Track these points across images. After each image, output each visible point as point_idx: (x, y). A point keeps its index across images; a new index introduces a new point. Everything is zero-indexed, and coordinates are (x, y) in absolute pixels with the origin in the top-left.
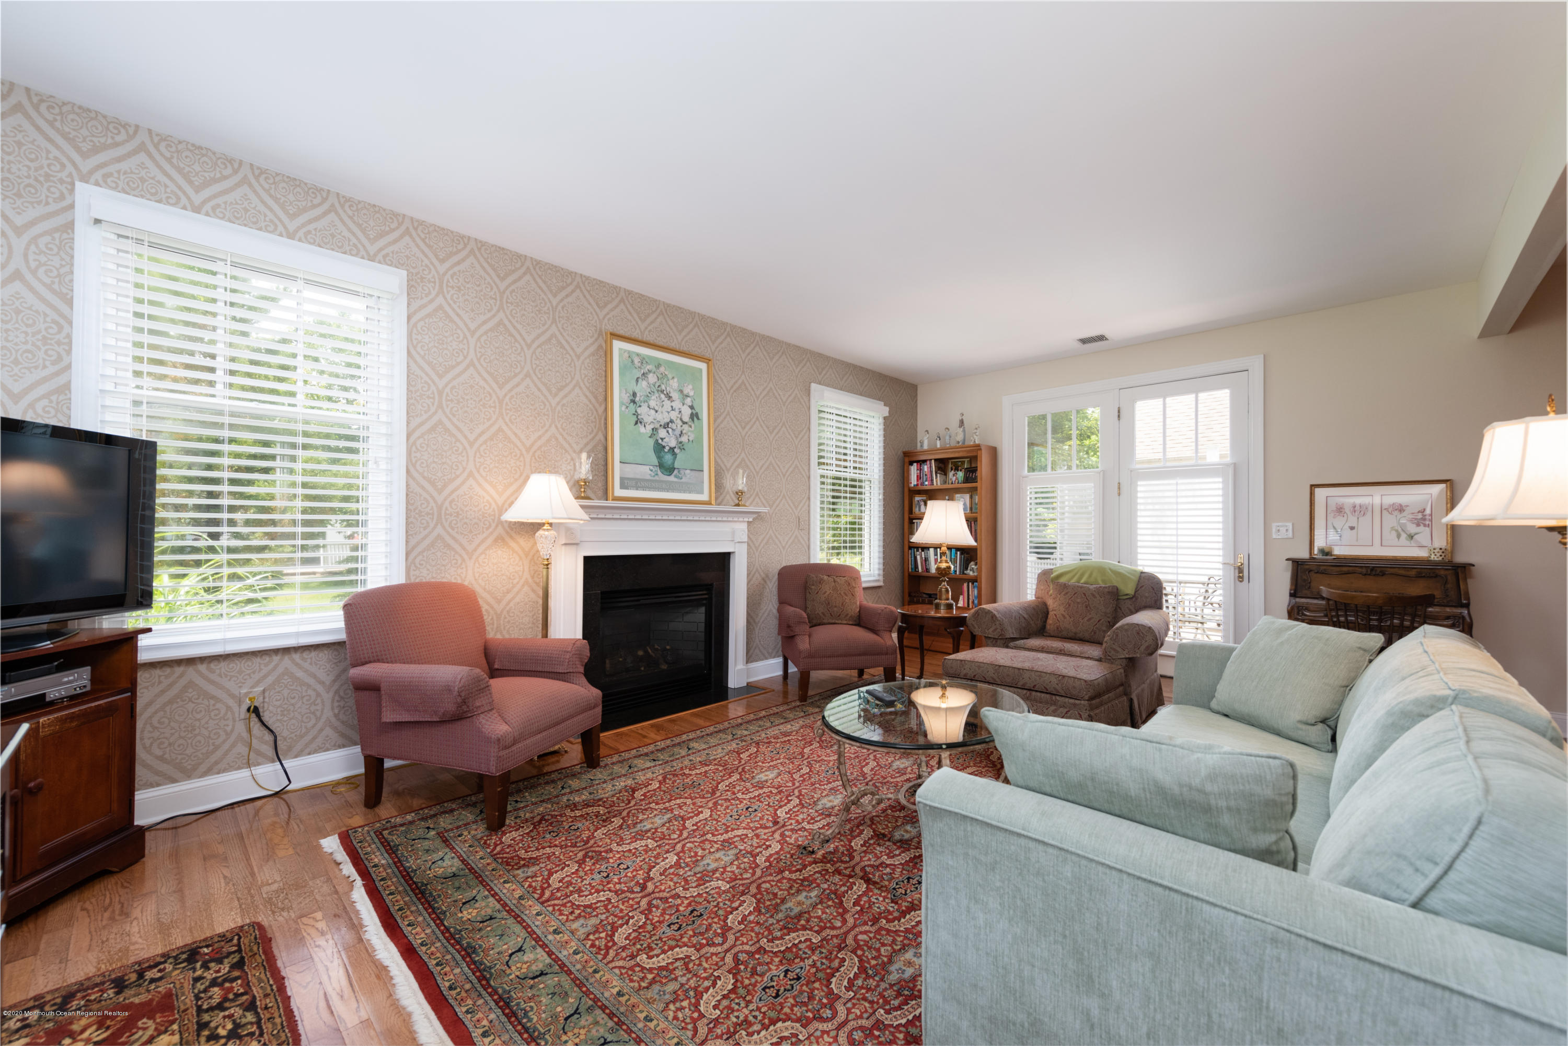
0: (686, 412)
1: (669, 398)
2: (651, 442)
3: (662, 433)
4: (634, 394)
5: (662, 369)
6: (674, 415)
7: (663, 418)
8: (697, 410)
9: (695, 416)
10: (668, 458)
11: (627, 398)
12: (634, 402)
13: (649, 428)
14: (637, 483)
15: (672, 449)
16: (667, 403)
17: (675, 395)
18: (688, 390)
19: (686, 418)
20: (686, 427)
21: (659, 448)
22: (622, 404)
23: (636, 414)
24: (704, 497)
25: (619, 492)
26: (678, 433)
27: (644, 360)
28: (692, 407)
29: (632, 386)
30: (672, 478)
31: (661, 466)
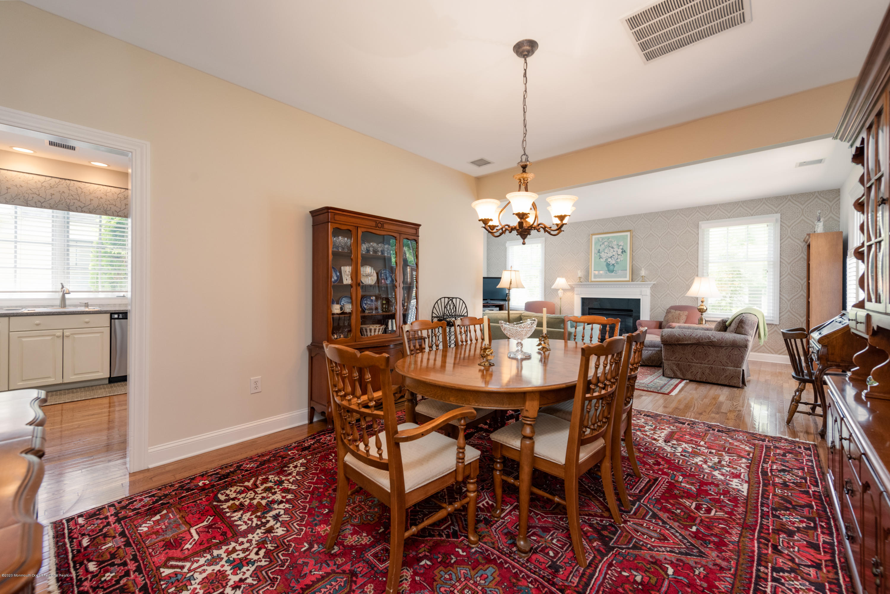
0: (620, 251)
1: (613, 248)
2: (605, 263)
3: (609, 260)
4: (599, 250)
5: (610, 240)
6: (614, 253)
7: (610, 255)
8: (624, 249)
9: (624, 252)
10: (611, 268)
11: (596, 252)
12: (599, 252)
13: (604, 259)
14: (600, 276)
15: (613, 265)
16: (612, 250)
17: (615, 247)
18: (621, 243)
19: (620, 252)
20: (619, 256)
21: (608, 265)
22: (595, 254)
23: (600, 256)
24: (627, 279)
25: (593, 279)
26: (616, 259)
27: (603, 239)
28: (622, 249)
29: (599, 248)
30: (613, 274)
31: (609, 270)
